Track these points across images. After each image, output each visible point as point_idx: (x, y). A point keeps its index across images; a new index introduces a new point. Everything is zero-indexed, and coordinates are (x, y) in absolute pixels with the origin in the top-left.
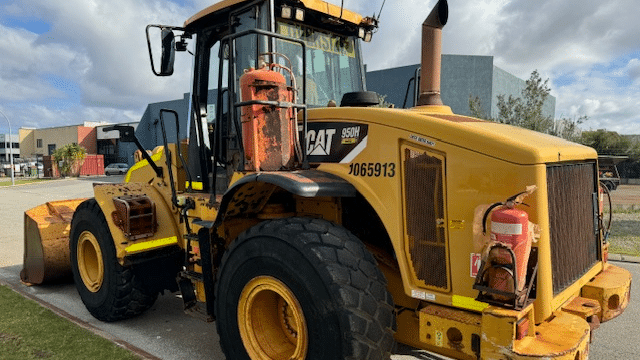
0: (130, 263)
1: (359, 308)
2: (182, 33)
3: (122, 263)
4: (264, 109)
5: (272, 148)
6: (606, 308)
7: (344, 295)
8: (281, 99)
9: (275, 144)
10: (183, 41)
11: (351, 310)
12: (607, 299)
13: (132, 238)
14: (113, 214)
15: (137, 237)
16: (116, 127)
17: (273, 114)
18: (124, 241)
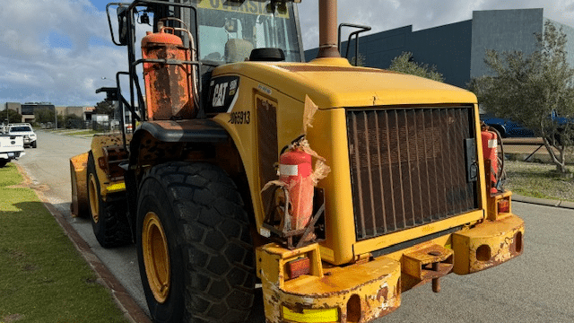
0: (111, 200)
1: (202, 243)
2: (146, 8)
3: (105, 199)
4: (154, 66)
5: (163, 100)
6: (474, 259)
7: (186, 231)
8: (169, 57)
9: (165, 97)
10: (145, 15)
11: (194, 244)
12: (474, 250)
13: (113, 179)
14: (99, 159)
15: (117, 179)
16: (103, 90)
17: (163, 70)
18: (106, 181)
